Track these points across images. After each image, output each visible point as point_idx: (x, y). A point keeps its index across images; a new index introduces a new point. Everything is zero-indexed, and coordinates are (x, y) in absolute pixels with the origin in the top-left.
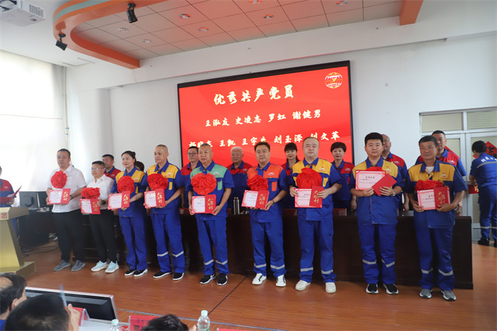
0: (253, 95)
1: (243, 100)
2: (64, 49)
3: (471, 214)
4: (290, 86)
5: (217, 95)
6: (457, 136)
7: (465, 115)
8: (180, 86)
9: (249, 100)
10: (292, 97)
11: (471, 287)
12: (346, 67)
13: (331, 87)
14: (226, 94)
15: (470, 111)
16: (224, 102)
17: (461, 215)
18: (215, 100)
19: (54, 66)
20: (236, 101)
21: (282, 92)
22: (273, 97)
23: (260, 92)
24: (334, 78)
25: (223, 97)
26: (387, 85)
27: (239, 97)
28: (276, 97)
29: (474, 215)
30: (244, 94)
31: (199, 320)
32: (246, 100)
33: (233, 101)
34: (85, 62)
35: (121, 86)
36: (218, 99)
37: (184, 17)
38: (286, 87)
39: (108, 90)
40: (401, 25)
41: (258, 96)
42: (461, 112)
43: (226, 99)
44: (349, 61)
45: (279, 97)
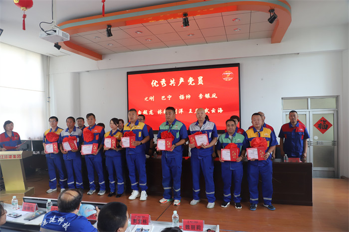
0: (177, 82)
1: (171, 84)
2: (59, 49)
3: (312, 161)
4: (202, 77)
5: (153, 81)
6: (305, 113)
7: (309, 100)
8: (128, 73)
9: (174, 85)
10: (203, 84)
11: (311, 205)
12: (237, 68)
13: (226, 80)
14: (159, 80)
15: (312, 98)
16: (158, 85)
17: (306, 162)
18: (152, 84)
19: (43, 56)
20: (166, 85)
21: (196, 81)
22: (191, 83)
23: (182, 80)
24: (228, 74)
25: (157, 82)
26: (262, 79)
27: (168, 82)
28: (192, 83)
29: (314, 162)
30: (171, 81)
31: (173, 216)
32: (173, 84)
33: (164, 85)
34: (64, 54)
35: (88, 71)
36: (154, 83)
37: (138, 33)
38: (199, 78)
39: (79, 73)
40: (272, 43)
41: (180, 82)
42: (307, 98)
43: (160, 84)
44: (239, 64)
45: (194, 84)
